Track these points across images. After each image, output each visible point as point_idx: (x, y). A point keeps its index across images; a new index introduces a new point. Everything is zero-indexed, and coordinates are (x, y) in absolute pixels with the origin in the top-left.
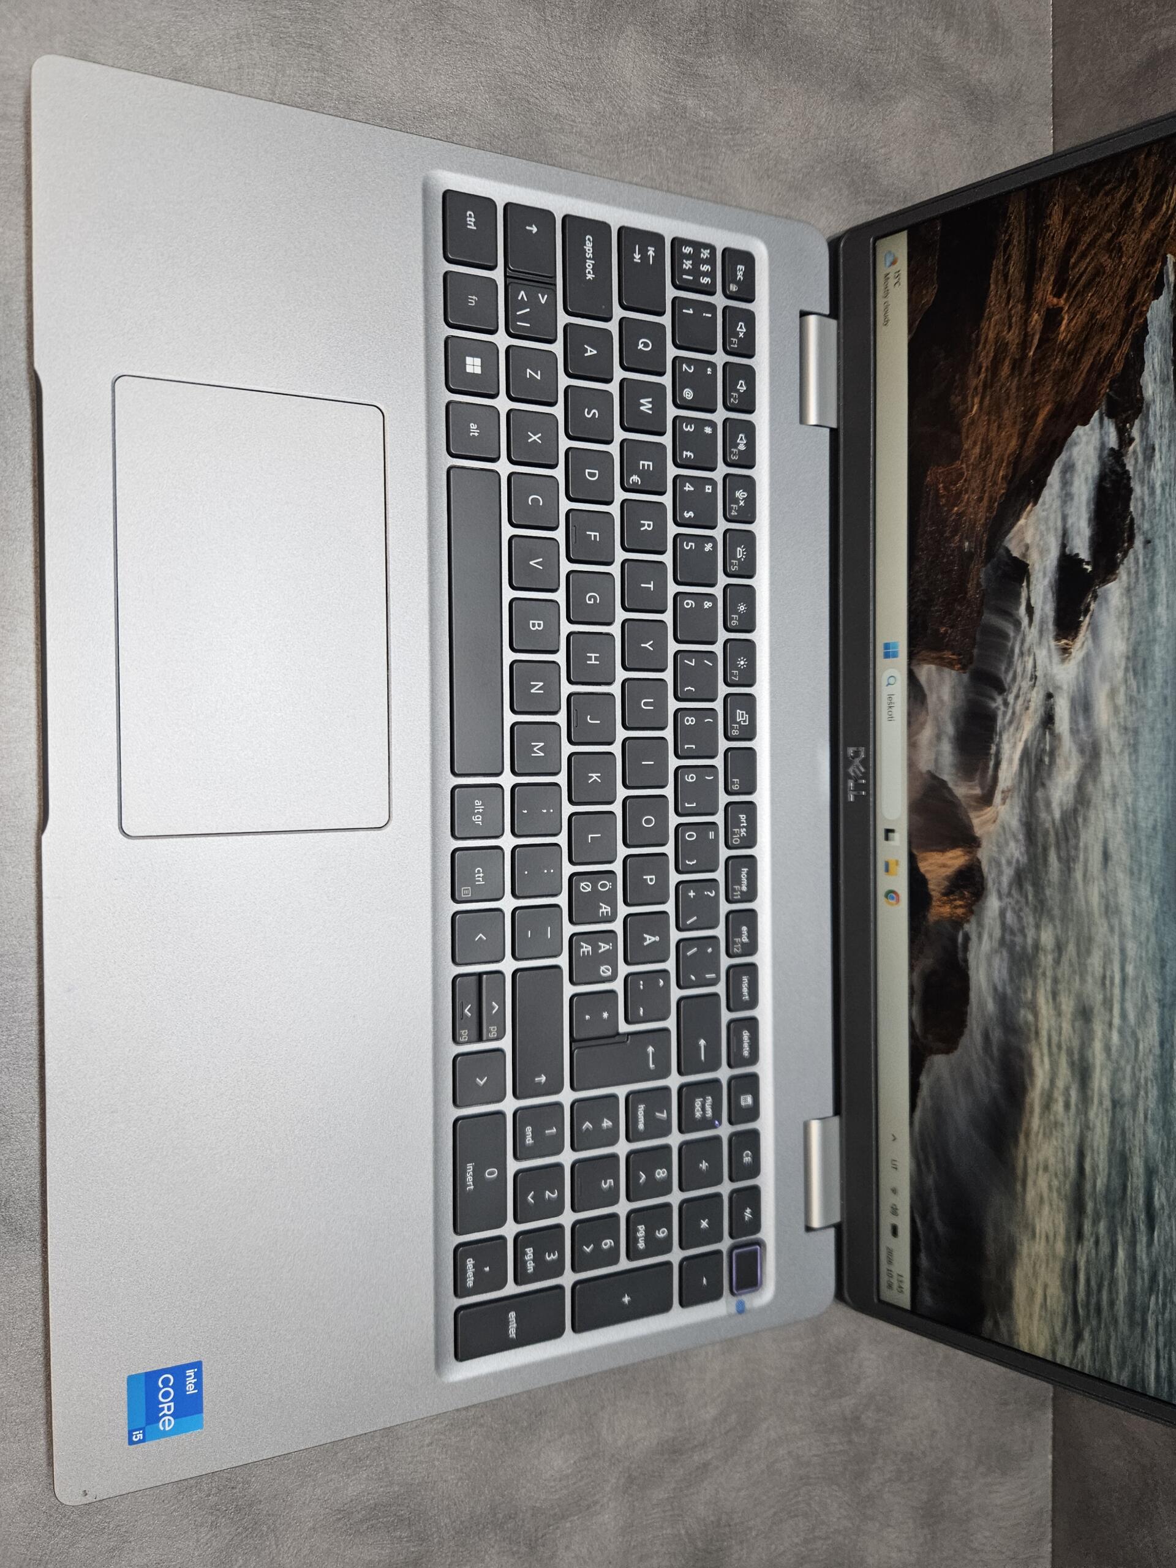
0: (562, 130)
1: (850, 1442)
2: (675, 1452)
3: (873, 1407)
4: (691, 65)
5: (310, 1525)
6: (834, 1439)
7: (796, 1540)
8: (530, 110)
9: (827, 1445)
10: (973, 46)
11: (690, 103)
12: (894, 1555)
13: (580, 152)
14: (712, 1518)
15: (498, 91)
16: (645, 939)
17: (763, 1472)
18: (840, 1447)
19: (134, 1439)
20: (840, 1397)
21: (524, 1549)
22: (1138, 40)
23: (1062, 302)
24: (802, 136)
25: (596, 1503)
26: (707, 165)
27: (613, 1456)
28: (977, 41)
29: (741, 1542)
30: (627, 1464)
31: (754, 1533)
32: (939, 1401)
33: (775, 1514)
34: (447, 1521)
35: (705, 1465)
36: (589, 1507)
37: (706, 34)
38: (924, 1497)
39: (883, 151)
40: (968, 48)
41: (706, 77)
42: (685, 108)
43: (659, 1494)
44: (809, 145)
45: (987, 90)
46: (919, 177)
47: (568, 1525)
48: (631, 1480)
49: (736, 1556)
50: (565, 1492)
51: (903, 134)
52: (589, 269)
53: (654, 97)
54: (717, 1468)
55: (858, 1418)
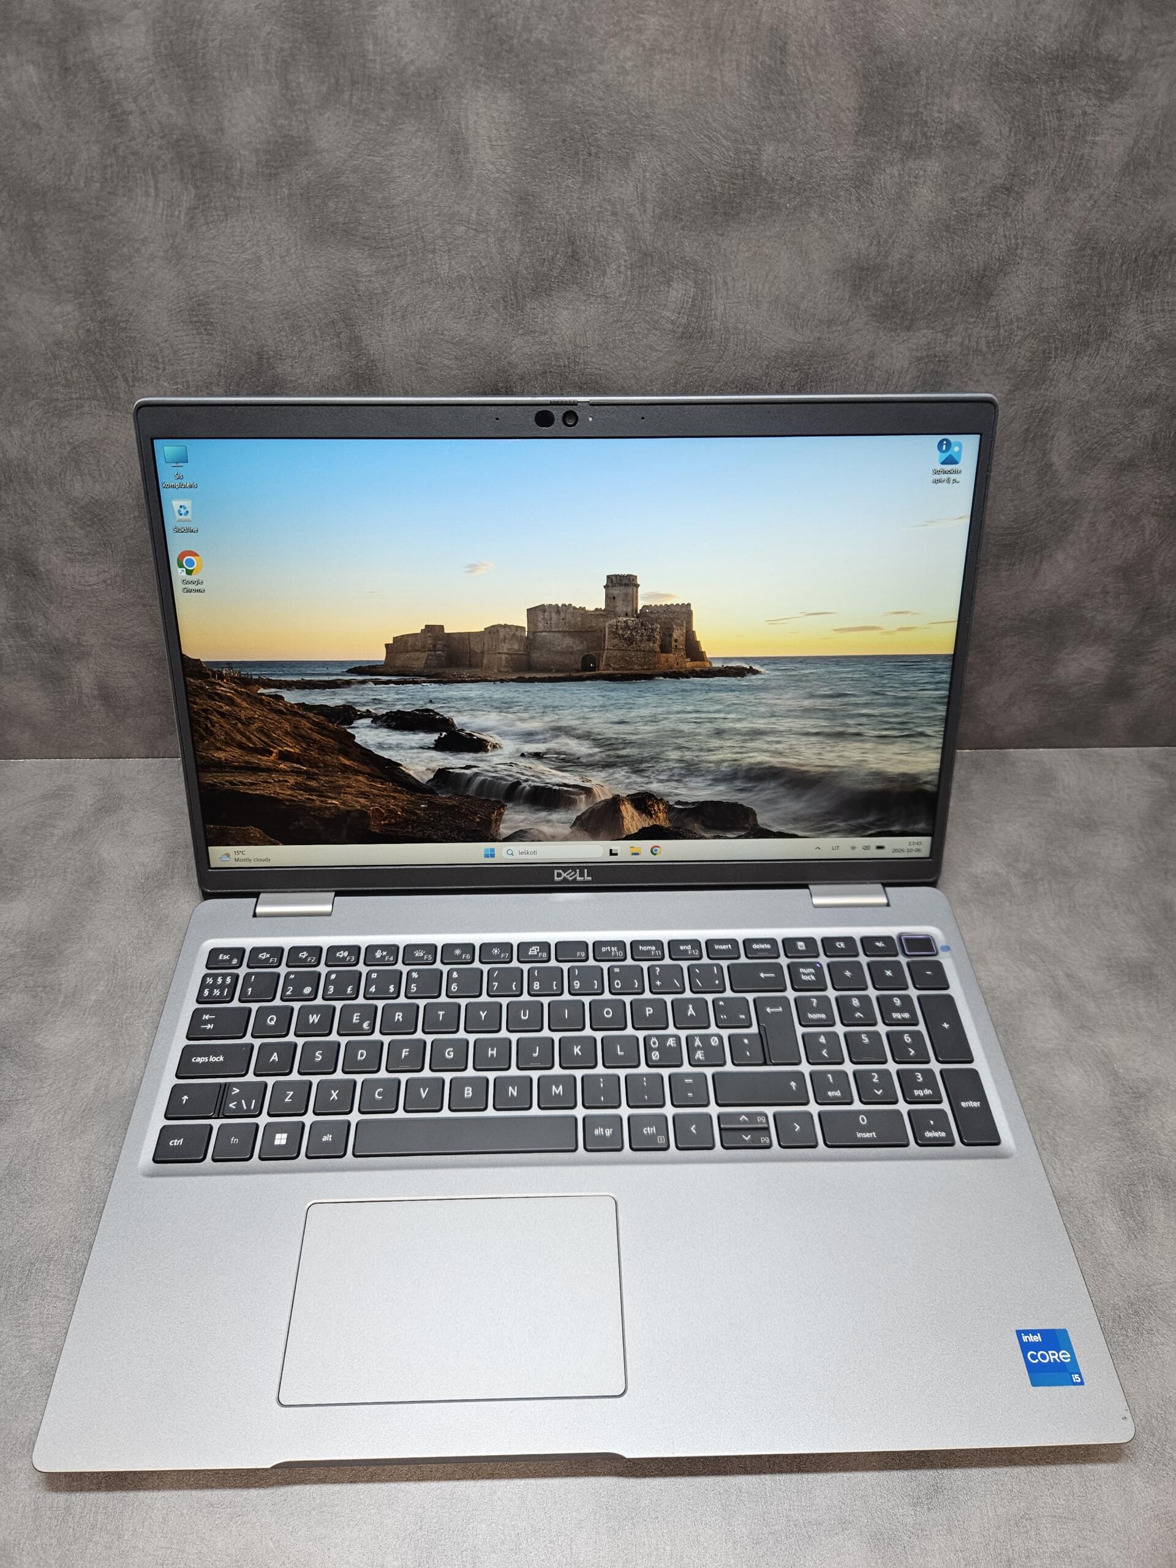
0: (107, 1086)
1: (1042, 879)
2: (1060, 996)
3: (1015, 864)
4: (66, 997)
5: (1142, 1259)
6: (1041, 889)
7: (1116, 914)
8: (90, 1109)
9: (1046, 894)
10: (67, 810)
11: (93, 998)
12: (1120, 849)
13: (123, 1073)
14: (1106, 971)
15: (75, 1132)
16: (692, 1015)
17: (1069, 937)
18: (1046, 886)
19: (1079, 1381)
20: (1011, 886)
21: (1142, 1102)
22: (85, 706)
23: (275, 751)
24: (123, 921)
25: (1103, 1051)
26: (138, 985)
27: (1067, 1039)
28: (64, 807)
29: (1121, 950)
30: (1072, 1030)
31: (1114, 942)
32: (1007, 822)
33: (1098, 928)
34: (1128, 1158)
35: (1068, 975)
36: (1106, 1056)
37: (45, 987)
38: (1077, 830)
39: (137, 868)
40: (68, 813)
41: (76, 986)
42: (96, 1001)
43: (1092, 1007)
44: (130, 916)
45: (99, 800)
46: (158, 843)
47: (1121, 1071)
48: (1083, 1027)
49: (1131, 954)
50: (1097, 1073)
51: (126, 854)
52: (216, 1059)
53: (87, 1022)
54: (1068, 968)
55: (1024, 874)
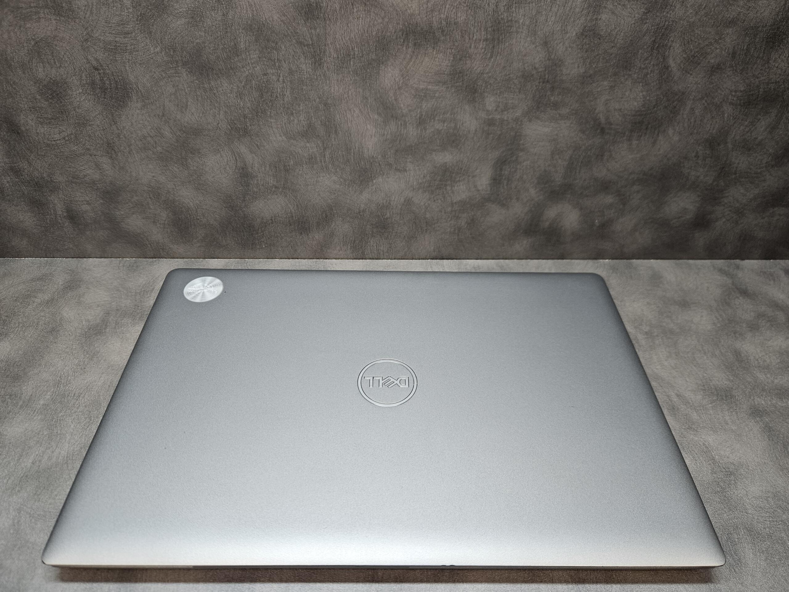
0: (40, 461)
1: (657, 336)
2: (674, 409)
3: (640, 327)
4: (24, 402)
5: (740, 586)
6: (657, 342)
7: (705, 358)
8: (27, 476)
9: (660, 345)
10: (46, 287)
11: (42, 402)
12: (705, 319)
13: (53, 452)
14: (702, 393)
15: (13, 491)
17: (677, 371)
18: (660, 340)
20: (638, 340)
21: (732, 477)
22: (60, 223)
24: (69, 355)
25: (704, 444)
26: (73, 395)
27: (680, 436)
28: (44, 286)
29: (711, 380)
30: (683, 430)
31: (705, 375)
32: (634, 301)
33: (695, 366)
34: (725, 515)
35: (678, 396)
36: (706, 447)
37: (11, 396)
38: (677, 307)
39: (84, 323)
40: (46, 289)
41: (31, 395)
42: (43, 405)
43: (695, 416)
44: (74, 352)
45: (67, 282)
46: (99, 308)
47: (717, 457)
48: (690, 428)
49: (717, 382)
50: (701, 458)
51: (79, 314)
53: (35, 418)
54: (678, 391)
55: (646, 333)
